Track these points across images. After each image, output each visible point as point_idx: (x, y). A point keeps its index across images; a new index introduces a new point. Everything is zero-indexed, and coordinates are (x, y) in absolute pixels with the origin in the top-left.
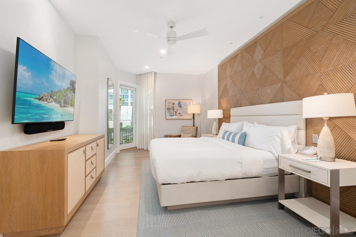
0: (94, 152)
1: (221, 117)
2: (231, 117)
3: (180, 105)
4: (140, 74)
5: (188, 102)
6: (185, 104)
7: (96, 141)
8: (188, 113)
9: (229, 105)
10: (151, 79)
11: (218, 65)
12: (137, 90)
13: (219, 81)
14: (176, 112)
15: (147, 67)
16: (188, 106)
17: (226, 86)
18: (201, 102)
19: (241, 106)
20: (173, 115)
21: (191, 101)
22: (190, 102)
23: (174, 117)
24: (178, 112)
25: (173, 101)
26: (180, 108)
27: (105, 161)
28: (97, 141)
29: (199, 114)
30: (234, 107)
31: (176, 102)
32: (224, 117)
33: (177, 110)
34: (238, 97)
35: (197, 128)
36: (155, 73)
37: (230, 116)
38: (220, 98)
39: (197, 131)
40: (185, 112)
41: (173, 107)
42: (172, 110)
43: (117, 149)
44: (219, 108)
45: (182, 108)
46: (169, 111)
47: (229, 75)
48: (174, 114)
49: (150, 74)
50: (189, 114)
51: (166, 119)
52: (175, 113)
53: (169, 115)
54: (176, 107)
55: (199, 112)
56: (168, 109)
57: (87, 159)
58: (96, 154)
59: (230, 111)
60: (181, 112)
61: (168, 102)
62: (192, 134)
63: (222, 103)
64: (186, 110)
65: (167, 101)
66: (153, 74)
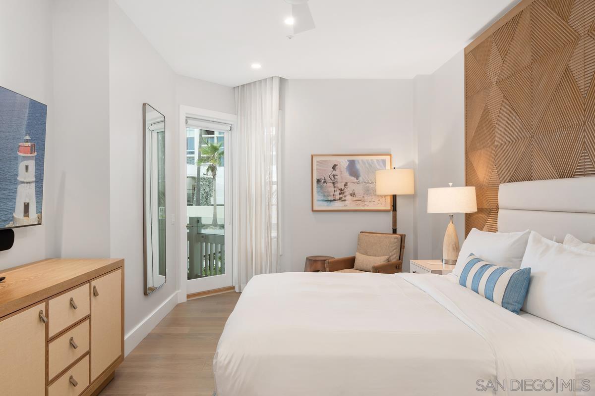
0: (81, 313)
1: (473, 209)
2: (500, 211)
3: (353, 169)
4: (243, 86)
5: (378, 160)
6: (370, 166)
7: (89, 281)
8: (378, 193)
9: (495, 172)
10: (270, 98)
11: (465, 49)
12: (234, 128)
13: (467, 97)
14: (341, 190)
15: (256, 66)
16: (377, 172)
17: (486, 112)
18: (417, 161)
19: (529, 178)
20: (334, 200)
21: (387, 158)
22: (384, 162)
23: (337, 205)
24: (348, 191)
25: (335, 160)
26: (354, 179)
27: (126, 338)
28: (93, 283)
29: (412, 197)
30: (510, 181)
31: (343, 163)
32: (480, 210)
33: (345, 185)
34: (523, 150)
35: (403, 238)
36: (282, 81)
37: (497, 208)
38: (470, 149)
39: (402, 247)
40: (370, 191)
41: (334, 176)
42: (332, 185)
43: (180, 291)
44: (467, 184)
45: (360, 179)
46: (321, 188)
47: (494, 80)
48: (337, 197)
49: (268, 82)
50: (382, 196)
51: (313, 211)
52: (338, 192)
53: (323, 198)
54: (344, 176)
55: (410, 191)
56: (318, 181)
57: (51, 335)
58: (88, 317)
59: (497, 190)
60: (359, 189)
61: (319, 163)
62: (387, 257)
63: (475, 165)
64: (372, 183)
65: (315, 159)
66: (276, 83)
